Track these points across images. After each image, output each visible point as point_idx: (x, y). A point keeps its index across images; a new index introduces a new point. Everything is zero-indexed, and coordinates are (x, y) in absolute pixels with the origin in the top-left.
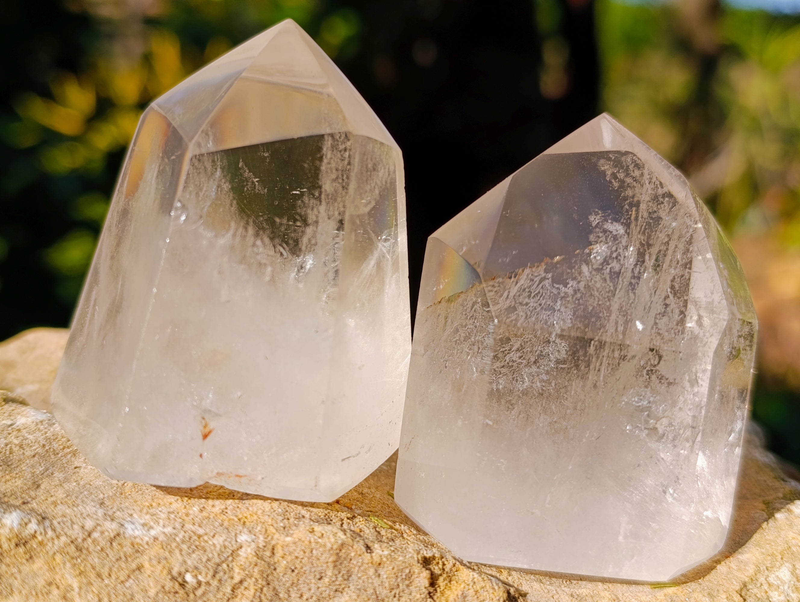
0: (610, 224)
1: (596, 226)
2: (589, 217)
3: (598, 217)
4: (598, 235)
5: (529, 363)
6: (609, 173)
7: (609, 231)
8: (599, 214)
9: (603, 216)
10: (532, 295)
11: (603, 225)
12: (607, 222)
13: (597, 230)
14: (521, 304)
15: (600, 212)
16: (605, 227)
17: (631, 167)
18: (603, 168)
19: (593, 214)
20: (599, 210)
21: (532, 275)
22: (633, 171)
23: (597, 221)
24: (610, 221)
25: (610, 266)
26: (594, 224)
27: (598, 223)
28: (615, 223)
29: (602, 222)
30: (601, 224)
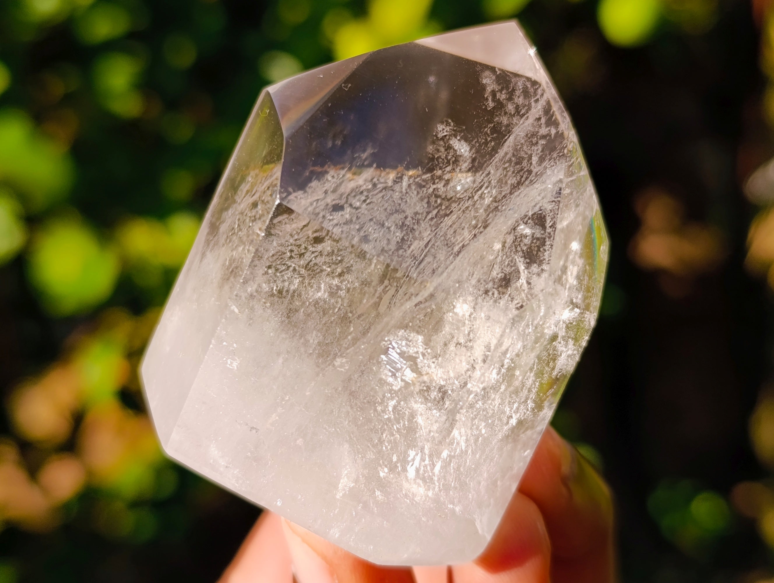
0: (457, 142)
1: (443, 138)
2: (438, 126)
3: (448, 128)
4: (439, 148)
5: (333, 273)
6: (489, 89)
7: (454, 149)
8: (450, 125)
9: (454, 130)
10: (368, 201)
11: (449, 139)
12: (456, 138)
13: (442, 143)
14: (351, 205)
15: (452, 124)
16: (451, 142)
17: (517, 93)
18: (484, 81)
19: (445, 124)
20: (453, 121)
21: (378, 180)
22: (519, 97)
23: (445, 134)
24: (458, 138)
25: (435, 186)
26: (440, 135)
27: (446, 136)
28: (463, 142)
29: (450, 135)
30: (448, 137)
